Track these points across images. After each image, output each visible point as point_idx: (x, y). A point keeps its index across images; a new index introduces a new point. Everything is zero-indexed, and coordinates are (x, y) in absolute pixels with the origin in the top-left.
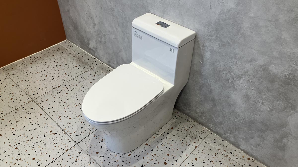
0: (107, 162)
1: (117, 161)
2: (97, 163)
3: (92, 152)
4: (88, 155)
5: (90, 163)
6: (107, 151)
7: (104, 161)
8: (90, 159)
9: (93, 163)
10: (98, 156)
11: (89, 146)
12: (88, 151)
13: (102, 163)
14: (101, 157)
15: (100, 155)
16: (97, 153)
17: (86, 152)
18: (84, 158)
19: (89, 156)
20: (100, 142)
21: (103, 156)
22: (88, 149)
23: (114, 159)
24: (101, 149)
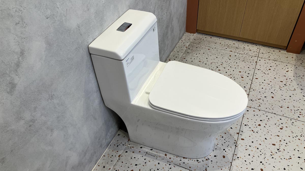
0: (227, 143)
1: (221, 136)
2: (234, 152)
3: (226, 163)
4: (231, 165)
5: (238, 158)
6: (216, 149)
7: (228, 146)
8: (234, 160)
9: (236, 155)
10: (227, 154)
11: (222, 169)
12: (227, 168)
13: (231, 147)
14: (226, 151)
15: (225, 154)
16: (224, 157)
17: (230, 168)
18: (237, 166)
19: (231, 163)
20: (210, 161)
21: (224, 150)
22: (226, 168)
23: (220, 139)
24: (217, 156)
